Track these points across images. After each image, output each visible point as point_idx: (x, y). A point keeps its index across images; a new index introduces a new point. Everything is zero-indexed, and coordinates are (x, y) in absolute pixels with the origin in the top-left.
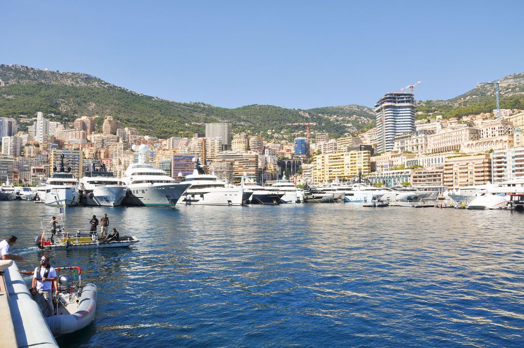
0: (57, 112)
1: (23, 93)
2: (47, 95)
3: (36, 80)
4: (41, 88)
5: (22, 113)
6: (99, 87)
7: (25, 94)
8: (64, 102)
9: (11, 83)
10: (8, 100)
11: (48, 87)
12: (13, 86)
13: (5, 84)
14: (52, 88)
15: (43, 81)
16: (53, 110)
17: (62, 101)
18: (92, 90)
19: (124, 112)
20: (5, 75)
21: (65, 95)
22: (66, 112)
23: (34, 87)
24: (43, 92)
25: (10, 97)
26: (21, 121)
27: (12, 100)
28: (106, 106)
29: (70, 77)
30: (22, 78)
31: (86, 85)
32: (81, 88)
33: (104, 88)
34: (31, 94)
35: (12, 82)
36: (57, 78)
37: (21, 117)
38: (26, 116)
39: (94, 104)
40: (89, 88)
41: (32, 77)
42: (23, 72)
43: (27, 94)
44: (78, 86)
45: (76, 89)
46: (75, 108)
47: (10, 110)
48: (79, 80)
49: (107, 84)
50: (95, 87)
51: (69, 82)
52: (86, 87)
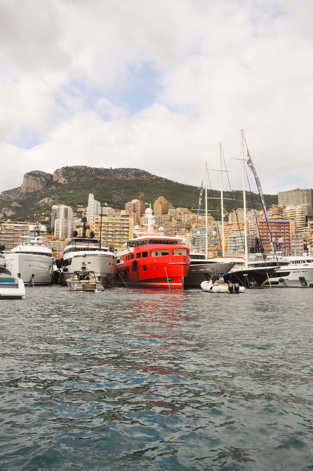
0: (110, 201)
1: (81, 187)
2: (101, 188)
3: (92, 176)
4: (96, 183)
5: (79, 204)
6: (147, 179)
7: (83, 188)
8: (117, 193)
9: (72, 181)
10: (69, 194)
11: (103, 181)
12: (73, 182)
13: (68, 181)
14: (105, 182)
15: (99, 177)
16: (107, 200)
17: (114, 193)
18: (141, 181)
19: (172, 199)
20: (68, 175)
21: (117, 187)
22: (118, 201)
23: (91, 182)
24: (98, 185)
25: (71, 192)
26: (78, 210)
27: (72, 194)
28: (154, 195)
29: (121, 172)
30: (82, 176)
31: (136, 178)
32: (131, 181)
33: (152, 179)
34: (88, 188)
35: (74, 180)
36: (110, 174)
37: (78, 207)
38: (82, 206)
39: (143, 194)
40: (139, 180)
41: (90, 174)
42: (83, 171)
43: (84, 188)
44: (128, 179)
45: (127, 182)
46: (125, 198)
47: (70, 202)
48: (129, 174)
49: (154, 176)
50: (144, 179)
51: (120, 177)
52: (136, 180)
